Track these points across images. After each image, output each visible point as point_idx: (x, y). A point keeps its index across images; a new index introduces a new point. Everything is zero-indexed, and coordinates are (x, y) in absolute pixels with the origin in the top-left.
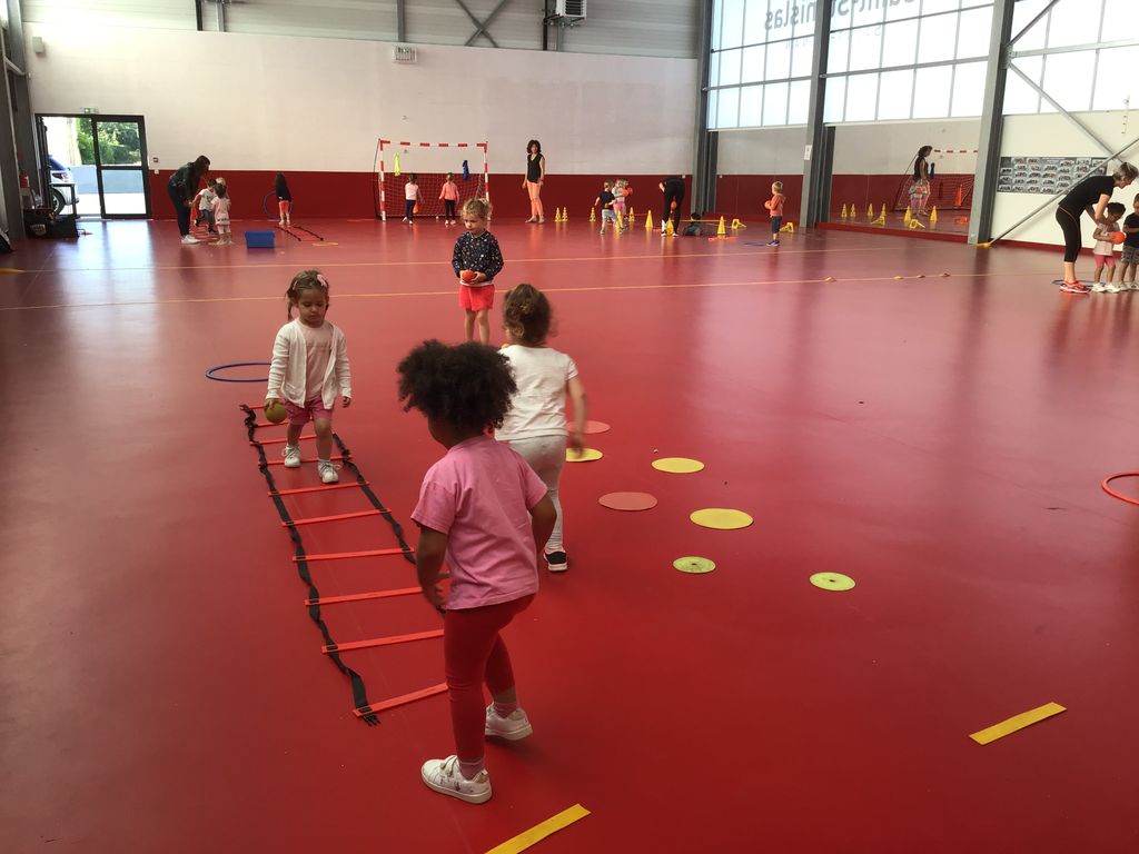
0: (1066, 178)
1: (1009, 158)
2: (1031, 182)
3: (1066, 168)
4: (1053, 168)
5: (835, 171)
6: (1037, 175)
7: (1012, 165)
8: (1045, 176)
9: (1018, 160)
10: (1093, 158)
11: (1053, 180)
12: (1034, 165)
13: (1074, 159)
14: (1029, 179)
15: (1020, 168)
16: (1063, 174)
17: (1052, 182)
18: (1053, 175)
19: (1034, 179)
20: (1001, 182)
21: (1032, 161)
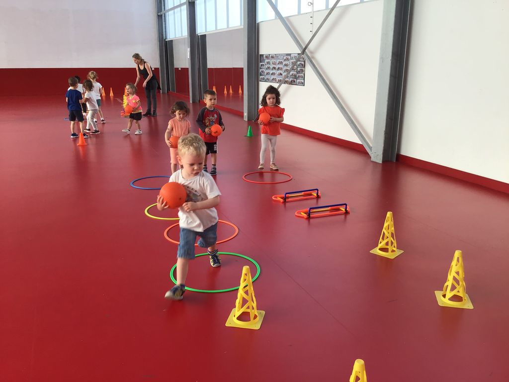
0: (287, 71)
1: (263, 55)
2: (272, 74)
3: (286, 62)
4: (281, 63)
5: (208, 67)
7: (264, 61)
8: (279, 69)
9: (266, 57)
11: (281, 72)
12: (273, 60)
13: (290, 55)
14: (271, 72)
15: (268, 63)
16: (285, 68)
17: (281, 74)
18: (281, 69)
19: (274, 71)
20: (261, 75)
21: (272, 57)
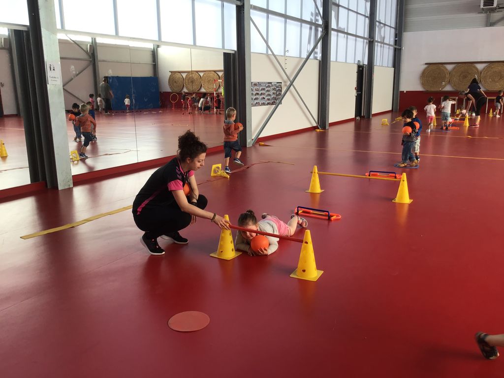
0: (269, 95)
3: (268, 89)
4: (264, 89)
6: (258, 94)
8: (261, 94)
10: (278, 83)
11: (264, 96)
12: (256, 87)
13: (271, 83)
14: (255, 97)
16: (268, 93)
17: (264, 98)
18: (264, 94)
19: (257, 96)
